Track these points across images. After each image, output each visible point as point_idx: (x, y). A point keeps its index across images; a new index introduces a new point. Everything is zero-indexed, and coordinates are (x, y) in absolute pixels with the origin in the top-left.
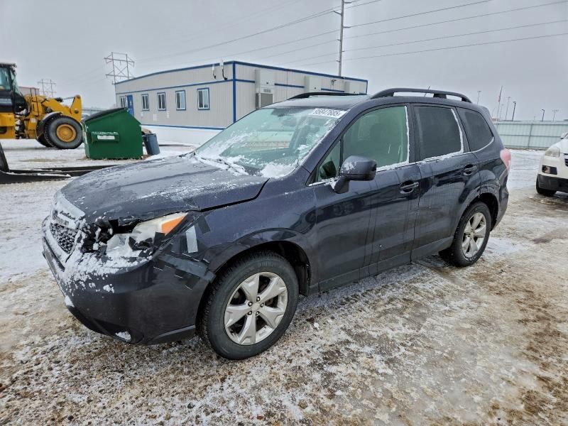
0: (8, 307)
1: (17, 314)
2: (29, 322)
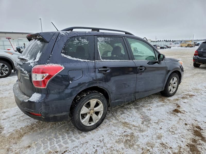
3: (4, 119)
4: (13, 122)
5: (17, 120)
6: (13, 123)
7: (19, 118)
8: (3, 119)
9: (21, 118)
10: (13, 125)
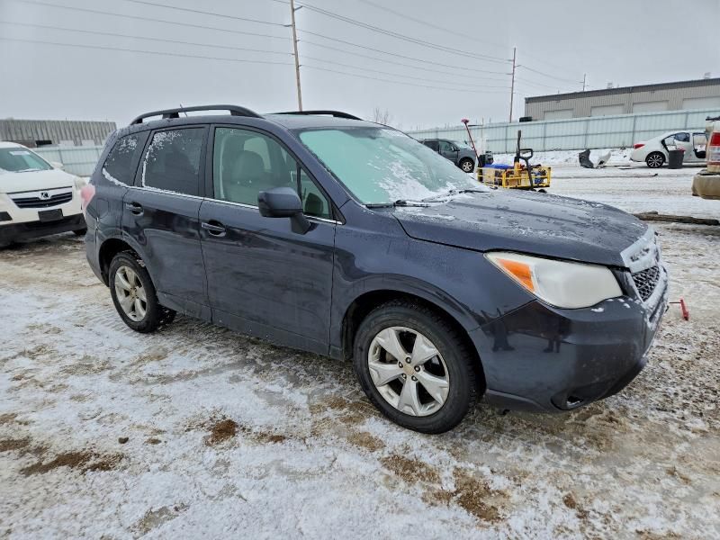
0: (696, 502)
1: (687, 480)
2: (674, 456)
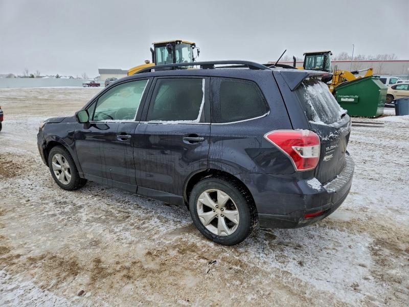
3: (363, 266)
4: (349, 250)
5: (339, 249)
6: (350, 247)
7: (334, 249)
8: (365, 268)
9: (331, 246)
10: (351, 243)
